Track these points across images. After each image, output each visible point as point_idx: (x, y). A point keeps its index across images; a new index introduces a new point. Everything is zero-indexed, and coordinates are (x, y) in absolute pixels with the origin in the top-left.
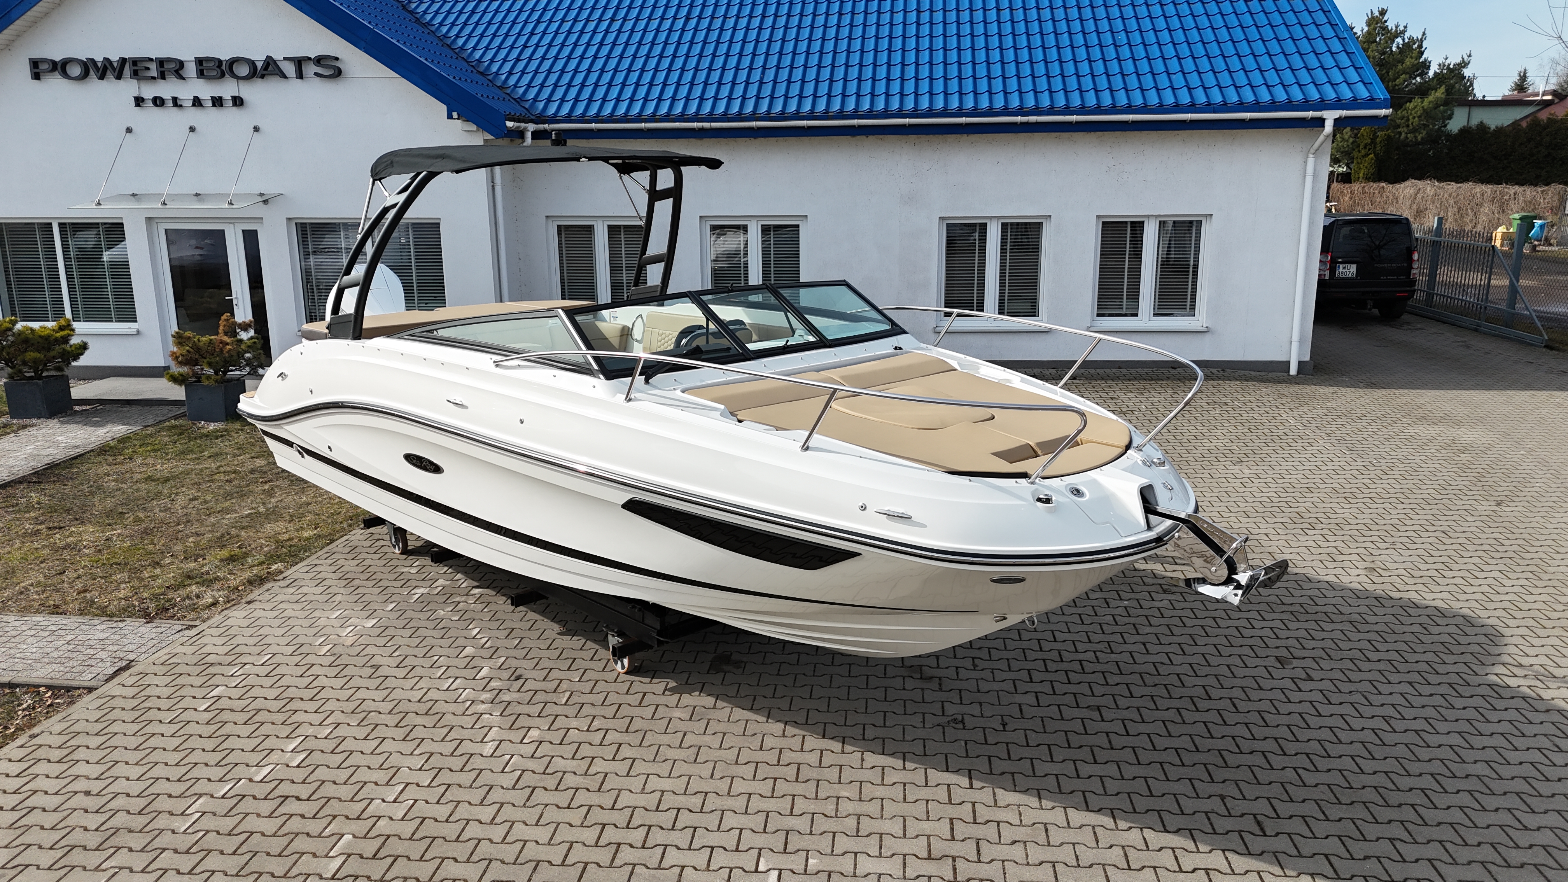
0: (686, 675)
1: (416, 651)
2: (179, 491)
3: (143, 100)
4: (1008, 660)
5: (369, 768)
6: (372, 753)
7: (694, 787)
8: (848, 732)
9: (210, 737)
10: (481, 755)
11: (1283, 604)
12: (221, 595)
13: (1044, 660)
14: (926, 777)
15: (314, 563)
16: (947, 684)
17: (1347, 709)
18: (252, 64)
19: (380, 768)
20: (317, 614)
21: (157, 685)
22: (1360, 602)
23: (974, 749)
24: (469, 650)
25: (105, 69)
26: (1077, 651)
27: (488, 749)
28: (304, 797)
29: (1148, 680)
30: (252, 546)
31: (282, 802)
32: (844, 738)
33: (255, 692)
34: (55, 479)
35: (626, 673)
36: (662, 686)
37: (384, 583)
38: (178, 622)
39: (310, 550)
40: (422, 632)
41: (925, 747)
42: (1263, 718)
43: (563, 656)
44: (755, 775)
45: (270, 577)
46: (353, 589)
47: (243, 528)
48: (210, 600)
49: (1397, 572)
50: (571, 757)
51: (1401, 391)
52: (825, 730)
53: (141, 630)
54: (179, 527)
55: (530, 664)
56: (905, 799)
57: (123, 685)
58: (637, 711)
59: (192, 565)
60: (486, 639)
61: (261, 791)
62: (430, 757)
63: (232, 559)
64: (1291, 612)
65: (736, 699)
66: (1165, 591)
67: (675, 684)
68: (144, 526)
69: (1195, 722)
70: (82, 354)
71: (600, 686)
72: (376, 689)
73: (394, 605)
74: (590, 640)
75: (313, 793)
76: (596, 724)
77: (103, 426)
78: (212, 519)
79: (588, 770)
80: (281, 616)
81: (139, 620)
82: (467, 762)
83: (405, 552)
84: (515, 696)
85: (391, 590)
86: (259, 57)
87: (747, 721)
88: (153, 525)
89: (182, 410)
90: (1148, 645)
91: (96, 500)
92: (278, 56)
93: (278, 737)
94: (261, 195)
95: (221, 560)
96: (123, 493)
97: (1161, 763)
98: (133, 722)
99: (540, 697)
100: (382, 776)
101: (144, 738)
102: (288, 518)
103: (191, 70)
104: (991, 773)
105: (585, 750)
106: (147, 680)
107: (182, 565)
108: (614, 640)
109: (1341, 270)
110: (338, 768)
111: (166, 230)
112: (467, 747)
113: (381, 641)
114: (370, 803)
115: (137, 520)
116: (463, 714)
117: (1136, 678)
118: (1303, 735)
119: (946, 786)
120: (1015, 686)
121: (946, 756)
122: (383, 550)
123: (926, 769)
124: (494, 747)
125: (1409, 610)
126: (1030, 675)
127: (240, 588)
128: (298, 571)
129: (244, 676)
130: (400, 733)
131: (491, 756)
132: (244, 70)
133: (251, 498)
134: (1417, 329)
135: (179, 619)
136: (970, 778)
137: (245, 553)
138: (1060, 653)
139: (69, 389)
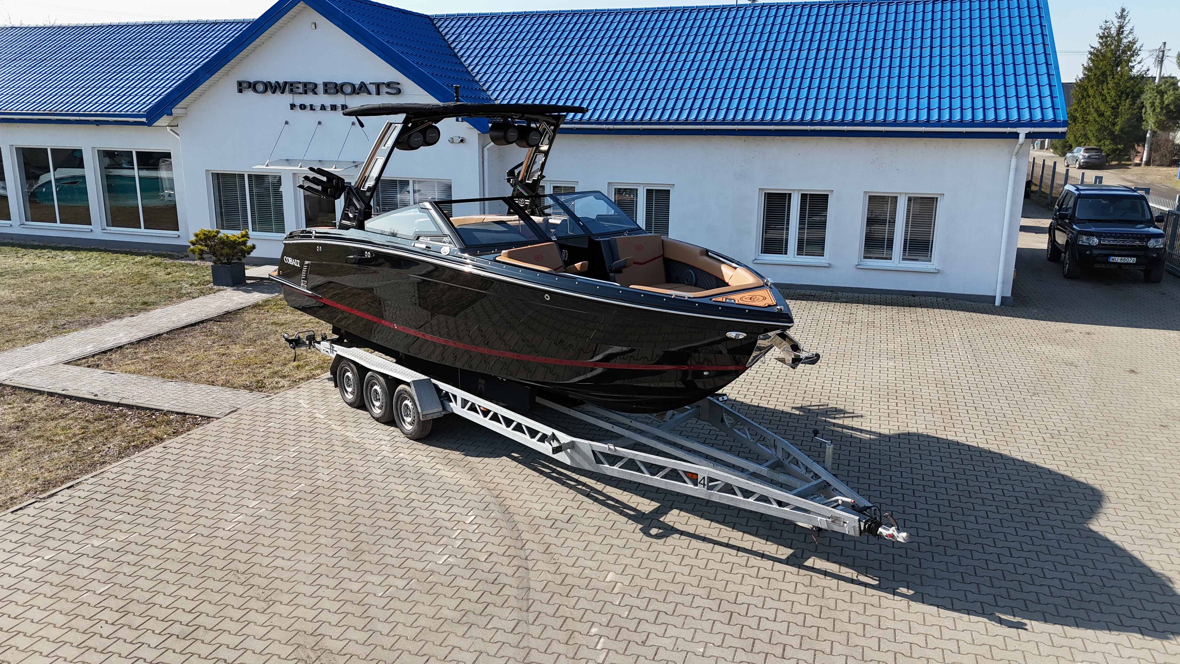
3: (295, 106)
12: (287, 384)
18: (353, 86)
21: (246, 419)
34: (228, 320)
38: (264, 393)
48: (282, 385)
53: (246, 395)
57: (231, 418)
59: (279, 368)
68: (264, 347)
70: (253, 251)
75: (296, 468)
81: (247, 391)
82: (365, 463)
86: (357, 83)
88: (268, 348)
91: (245, 332)
92: (367, 82)
93: (289, 445)
94: (354, 162)
96: (259, 330)
100: (327, 465)
103: (321, 89)
115: (263, 344)
127: (297, 381)
129: (284, 419)
132: (348, 89)
139: (244, 269)
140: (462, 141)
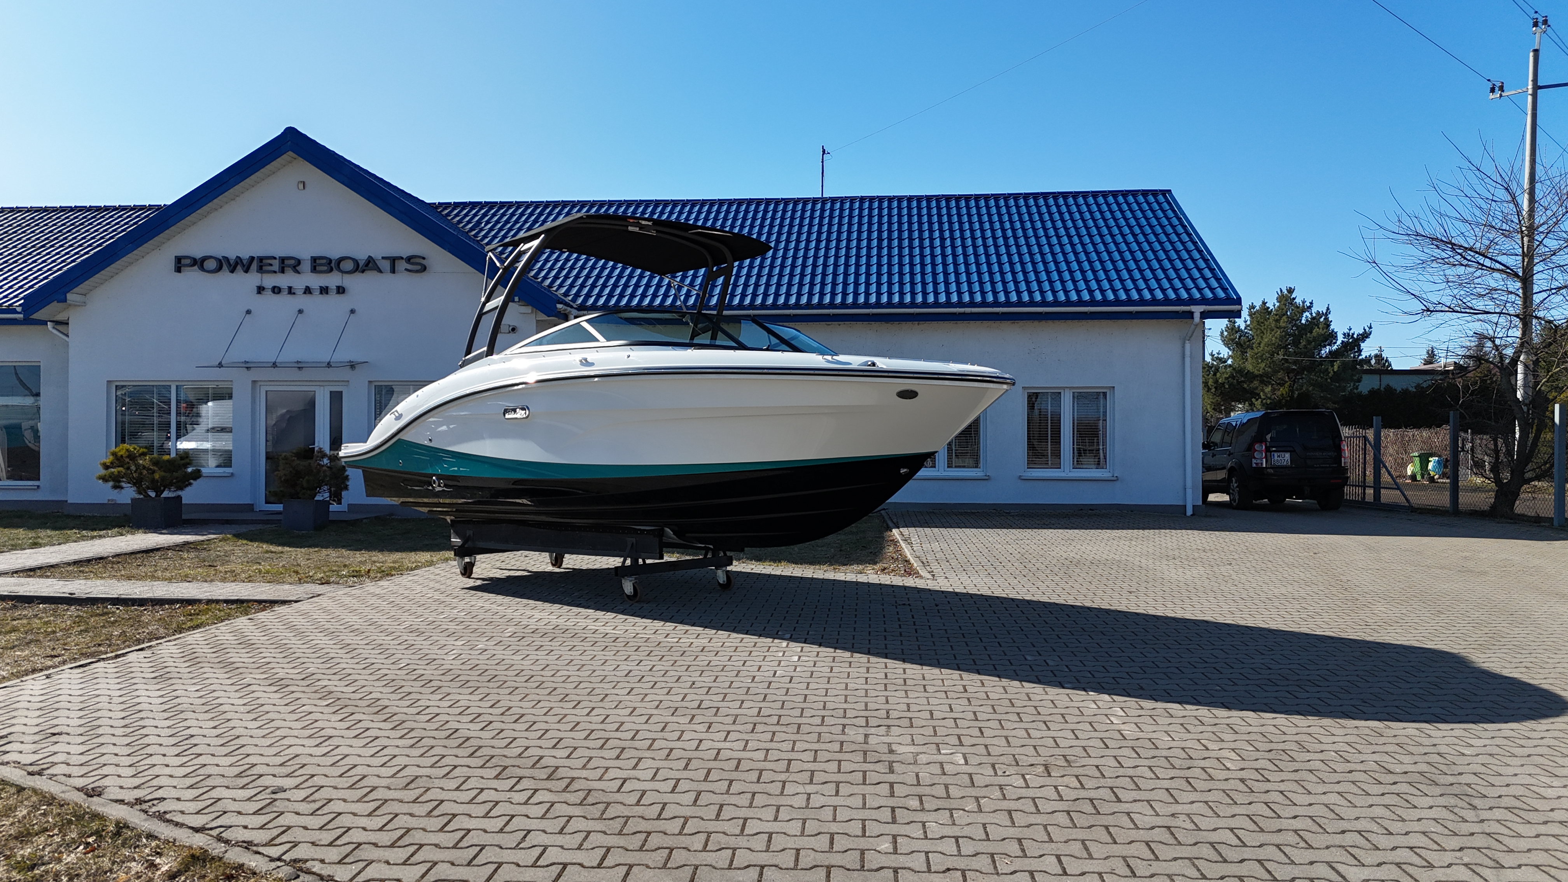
3: (264, 289)
18: (356, 262)
25: (236, 264)
86: (362, 256)
92: (377, 256)
94: (350, 362)
103: (306, 266)
111: (267, 391)
132: (348, 265)
139: (182, 509)
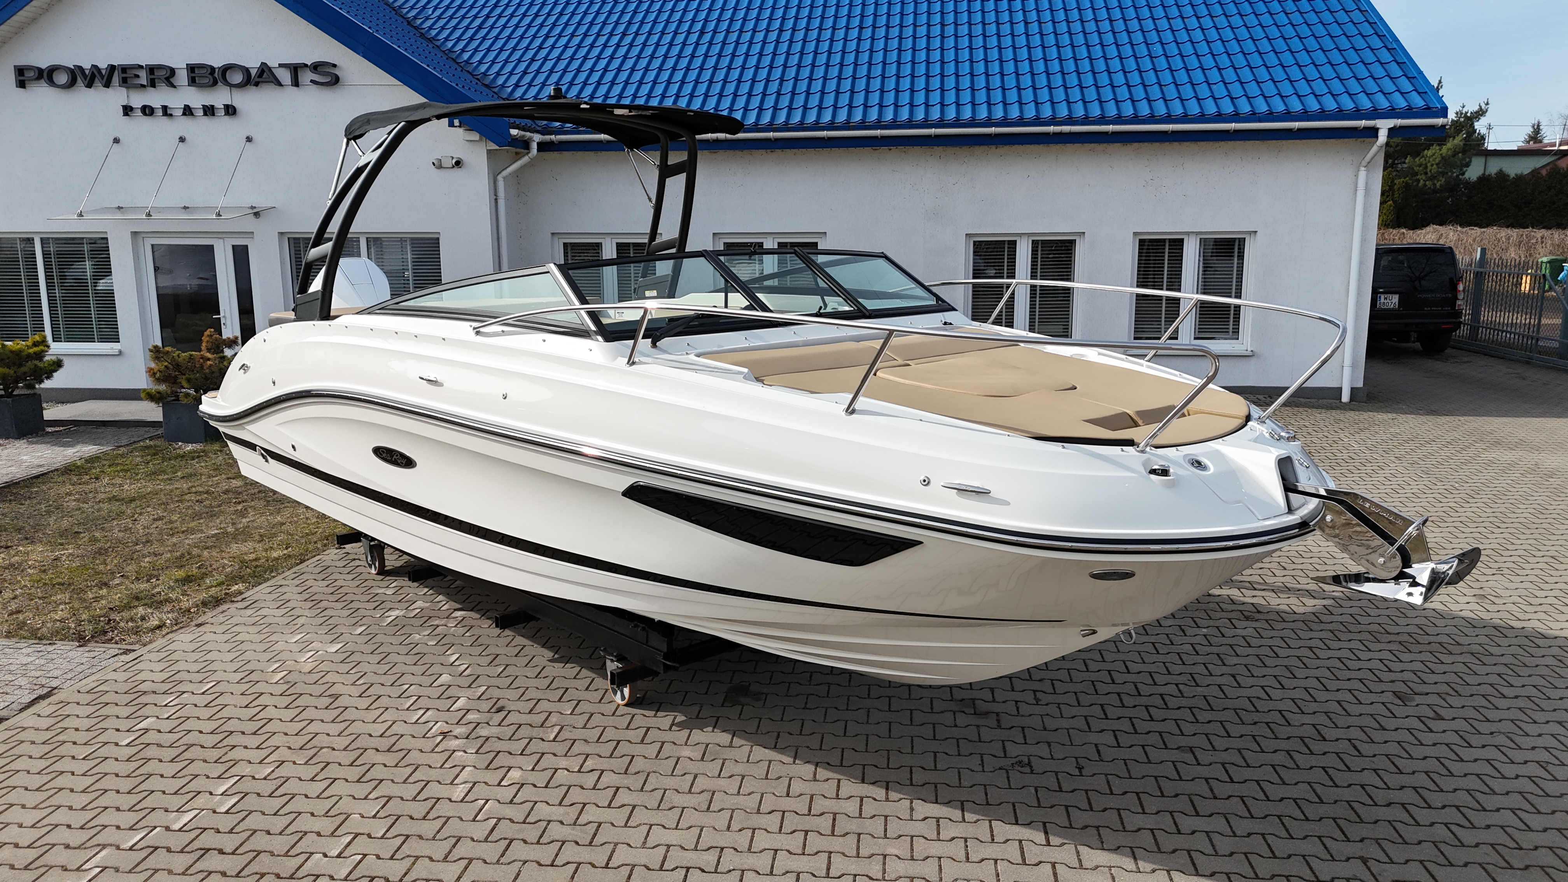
0: (696, 709)
1: (383, 679)
2: (144, 511)
3: (131, 109)
4: (1076, 693)
5: (312, 814)
6: (318, 797)
7: (708, 839)
8: (892, 776)
9: (128, 776)
10: (450, 800)
11: (1388, 633)
12: (168, 618)
13: (1119, 694)
14: (992, 831)
15: (279, 583)
16: (1006, 721)
17: (1491, 753)
18: (246, 71)
19: (326, 815)
20: (274, 638)
21: (78, 716)
22: (1477, 631)
23: (1047, 798)
24: (445, 678)
25: (93, 77)
26: (1155, 684)
27: (458, 792)
28: (229, 850)
29: (1247, 717)
30: (214, 567)
31: (202, 856)
32: (888, 783)
33: (188, 725)
34: (12, 498)
35: (625, 705)
36: (668, 721)
37: (355, 605)
38: (115, 646)
39: (277, 570)
40: (393, 658)
41: (986, 794)
42: (1393, 763)
43: (554, 686)
44: (781, 827)
45: (228, 598)
46: (319, 611)
47: (207, 548)
48: (157, 623)
49: (1512, 599)
50: (558, 803)
51: (1466, 418)
52: (864, 773)
53: (70, 654)
54: (137, 547)
55: (514, 694)
56: (968, 858)
57: (39, 716)
58: (638, 749)
59: (143, 586)
60: (466, 666)
61: (177, 841)
62: (388, 801)
63: (187, 580)
64: (1400, 642)
65: (755, 736)
66: (1247, 618)
67: (684, 718)
68: (99, 545)
69: (1311, 768)
70: (55, 371)
71: (597, 720)
72: (333, 722)
73: (363, 628)
74: (587, 668)
75: (241, 845)
76: (589, 764)
77: (72, 446)
78: (174, 540)
79: (578, 819)
80: (233, 640)
81: (71, 643)
82: (431, 809)
83: (383, 572)
84: (494, 731)
85: (362, 612)
86: (253, 64)
87: (770, 762)
88: (108, 545)
89: (160, 431)
90: (1238, 677)
91: (52, 520)
92: (273, 63)
93: (208, 777)
94: (252, 208)
95: (177, 581)
96: (83, 512)
97: (1279, 817)
98: (41, 758)
99: (525, 732)
100: (326, 826)
101: (50, 777)
102: (257, 538)
103: (182, 77)
104: (1071, 827)
105: (576, 795)
106: (67, 711)
107: (132, 586)
108: (612, 666)
109: (1382, 300)
110: (275, 814)
111: (153, 246)
112: (434, 790)
113: (344, 668)
114: (308, 858)
115: (93, 540)
116: (432, 751)
117: (1230, 715)
118: (1448, 784)
119: (1017, 843)
120: (1088, 723)
121: (1014, 806)
122: (358, 570)
123: (990, 821)
124: (466, 791)
125: (1537, 641)
126: (1104, 711)
127: (192, 610)
128: (261, 592)
129: (180, 706)
130: (354, 773)
131: (462, 801)
132: (237, 78)
133: (222, 518)
134: (1465, 362)
135: (116, 643)
136: (1046, 833)
137: (204, 574)
138: (1136, 686)
139: (42, 409)
140: (458, 163)
